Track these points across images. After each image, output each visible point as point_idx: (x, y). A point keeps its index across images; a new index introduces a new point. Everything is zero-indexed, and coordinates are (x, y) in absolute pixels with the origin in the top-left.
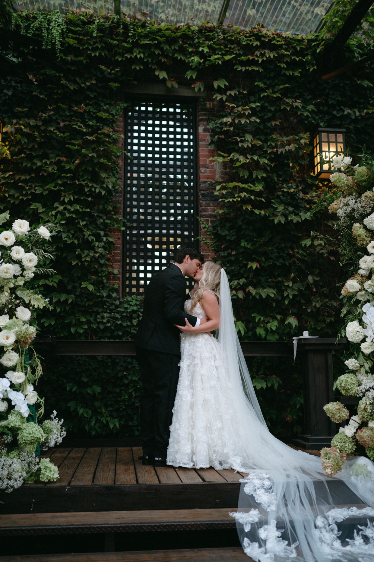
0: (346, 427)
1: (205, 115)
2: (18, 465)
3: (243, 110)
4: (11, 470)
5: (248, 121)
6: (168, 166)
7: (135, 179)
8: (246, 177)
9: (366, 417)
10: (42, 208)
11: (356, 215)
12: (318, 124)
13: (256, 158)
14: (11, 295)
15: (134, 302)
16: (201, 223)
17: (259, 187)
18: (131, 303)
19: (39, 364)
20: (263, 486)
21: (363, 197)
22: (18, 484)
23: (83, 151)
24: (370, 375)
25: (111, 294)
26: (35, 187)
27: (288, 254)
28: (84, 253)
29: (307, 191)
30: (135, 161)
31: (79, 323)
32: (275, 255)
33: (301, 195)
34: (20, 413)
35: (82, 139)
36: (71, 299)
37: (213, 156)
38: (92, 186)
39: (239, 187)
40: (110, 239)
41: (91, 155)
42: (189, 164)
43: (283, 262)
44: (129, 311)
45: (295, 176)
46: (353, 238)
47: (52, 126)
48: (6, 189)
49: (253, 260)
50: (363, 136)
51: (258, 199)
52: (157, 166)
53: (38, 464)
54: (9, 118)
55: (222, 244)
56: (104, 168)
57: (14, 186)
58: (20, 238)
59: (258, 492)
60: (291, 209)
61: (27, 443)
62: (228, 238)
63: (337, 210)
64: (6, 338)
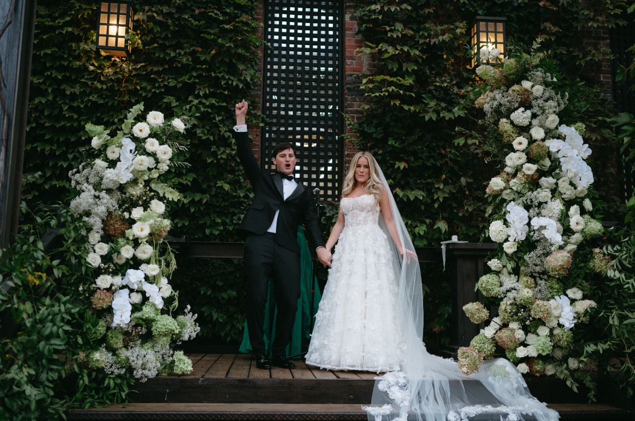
0: (486, 328)
2: (152, 356)
4: (145, 360)
5: (398, 9)
6: (311, 57)
7: (276, 71)
8: (395, 70)
9: (506, 318)
10: (176, 101)
11: (503, 109)
12: (476, 11)
13: (406, 49)
14: (145, 187)
16: (346, 119)
17: (409, 81)
19: (173, 258)
20: (397, 383)
21: (510, 91)
22: (152, 374)
23: (220, 40)
24: (513, 276)
25: (248, 193)
26: (168, 79)
27: (440, 154)
28: (219, 150)
29: (462, 85)
30: (276, 52)
31: (214, 225)
32: (425, 154)
33: (456, 90)
34: (154, 304)
35: (218, 27)
36: (206, 198)
37: (360, 47)
38: (229, 79)
39: (387, 80)
41: (228, 45)
42: (334, 55)
43: (434, 162)
45: (449, 69)
46: (499, 134)
47: (186, 14)
48: (138, 82)
49: (401, 160)
50: (526, 26)
51: (408, 93)
52: (299, 57)
53: (172, 357)
54: (141, 5)
55: (369, 142)
56: (242, 59)
57: (147, 78)
58: (154, 130)
59: (392, 389)
60: (443, 105)
61: (161, 335)
62: (374, 136)
63: (483, 104)
64: (140, 230)
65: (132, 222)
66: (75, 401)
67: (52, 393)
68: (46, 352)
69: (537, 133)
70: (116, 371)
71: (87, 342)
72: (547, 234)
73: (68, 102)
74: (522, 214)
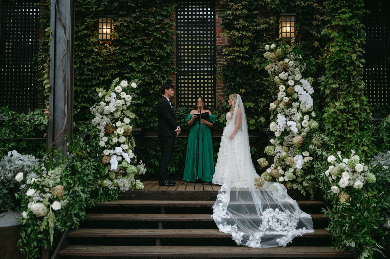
0: (269, 169)
1: (219, 8)
2: (127, 182)
3: (238, 6)
4: (124, 183)
5: (240, 13)
6: (199, 38)
7: (182, 45)
8: (239, 44)
9: (276, 164)
11: (276, 72)
12: (281, 10)
13: (244, 33)
14: (121, 113)
15: (182, 110)
16: (217, 68)
17: (246, 49)
18: (180, 111)
19: (134, 141)
21: (279, 64)
22: (127, 189)
23: (154, 34)
24: (280, 146)
26: (131, 54)
27: (263, 84)
28: (156, 87)
30: (182, 36)
31: (155, 122)
32: (255, 85)
34: (127, 161)
35: (154, 27)
36: (151, 109)
37: (223, 32)
38: (160, 52)
39: (235, 50)
40: (170, 79)
41: (158, 36)
42: (211, 36)
43: (259, 88)
44: (179, 115)
46: (275, 83)
47: (138, 21)
48: (117, 55)
49: (242, 88)
50: (307, 17)
51: (245, 55)
53: (135, 182)
54: (117, 18)
55: (228, 79)
56: (165, 42)
57: (121, 53)
58: (124, 88)
61: (130, 173)
62: (230, 76)
63: (268, 69)
64: (120, 131)
65: (117, 128)
66: (98, 199)
67: (89, 196)
68: (87, 181)
69: (291, 83)
70: (113, 188)
71: (101, 177)
72: (292, 128)
73: (86, 66)
74: (283, 119)
